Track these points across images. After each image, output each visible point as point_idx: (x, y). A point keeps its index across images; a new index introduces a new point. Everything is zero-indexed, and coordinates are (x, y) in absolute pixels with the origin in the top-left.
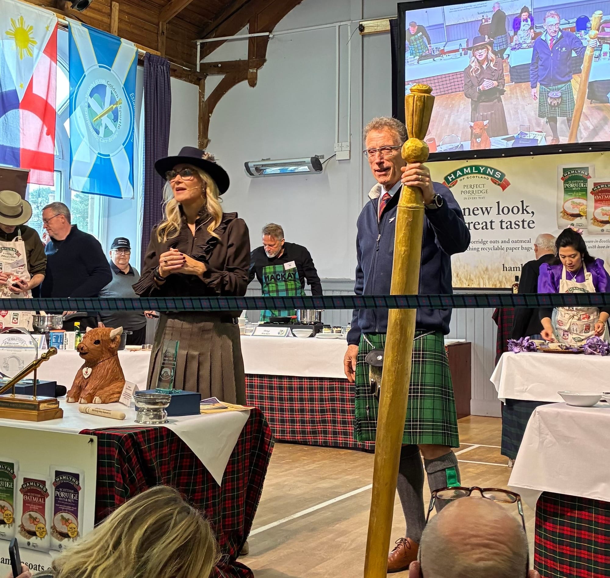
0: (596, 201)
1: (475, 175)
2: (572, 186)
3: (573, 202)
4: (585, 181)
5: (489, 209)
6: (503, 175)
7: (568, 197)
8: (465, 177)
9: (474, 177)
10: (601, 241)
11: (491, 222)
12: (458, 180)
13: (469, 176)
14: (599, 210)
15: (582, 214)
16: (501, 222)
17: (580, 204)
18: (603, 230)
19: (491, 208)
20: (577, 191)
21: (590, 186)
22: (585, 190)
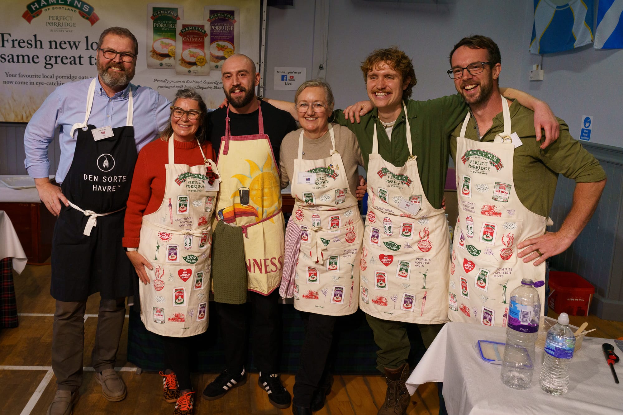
0: (184, 43)
1: (62, 6)
2: (161, 25)
3: (162, 42)
4: (175, 22)
5: (77, 44)
6: (91, 9)
7: (157, 37)
8: (51, 7)
9: (60, 8)
10: (188, 82)
11: (80, 57)
12: (43, 10)
13: (55, 7)
14: (187, 52)
15: (170, 54)
16: (90, 57)
17: (169, 45)
18: (190, 72)
19: (79, 42)
20: (166, 32)
21: (179, 28)
22: (173, 31)
